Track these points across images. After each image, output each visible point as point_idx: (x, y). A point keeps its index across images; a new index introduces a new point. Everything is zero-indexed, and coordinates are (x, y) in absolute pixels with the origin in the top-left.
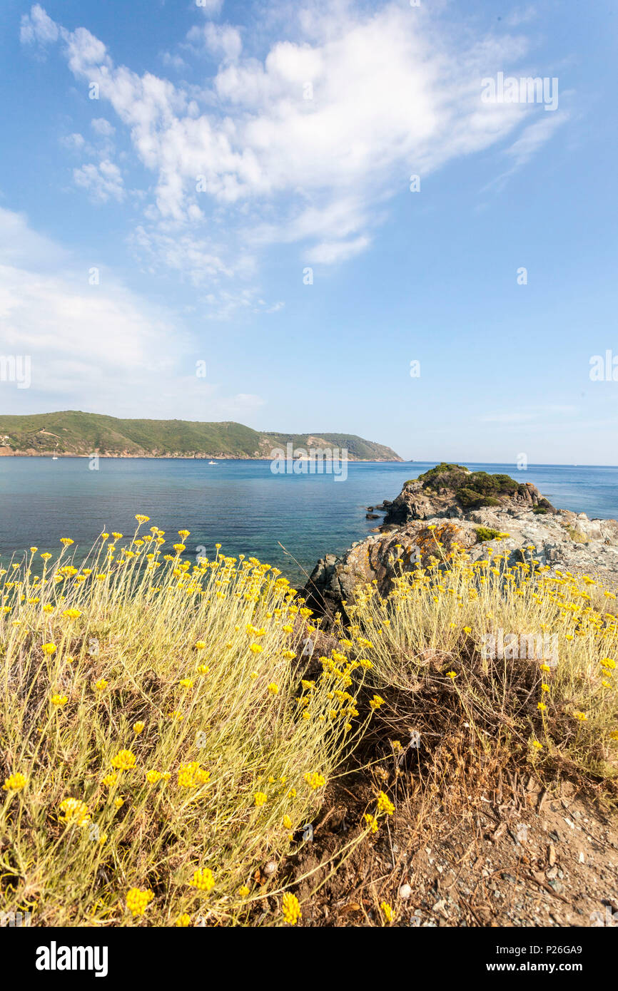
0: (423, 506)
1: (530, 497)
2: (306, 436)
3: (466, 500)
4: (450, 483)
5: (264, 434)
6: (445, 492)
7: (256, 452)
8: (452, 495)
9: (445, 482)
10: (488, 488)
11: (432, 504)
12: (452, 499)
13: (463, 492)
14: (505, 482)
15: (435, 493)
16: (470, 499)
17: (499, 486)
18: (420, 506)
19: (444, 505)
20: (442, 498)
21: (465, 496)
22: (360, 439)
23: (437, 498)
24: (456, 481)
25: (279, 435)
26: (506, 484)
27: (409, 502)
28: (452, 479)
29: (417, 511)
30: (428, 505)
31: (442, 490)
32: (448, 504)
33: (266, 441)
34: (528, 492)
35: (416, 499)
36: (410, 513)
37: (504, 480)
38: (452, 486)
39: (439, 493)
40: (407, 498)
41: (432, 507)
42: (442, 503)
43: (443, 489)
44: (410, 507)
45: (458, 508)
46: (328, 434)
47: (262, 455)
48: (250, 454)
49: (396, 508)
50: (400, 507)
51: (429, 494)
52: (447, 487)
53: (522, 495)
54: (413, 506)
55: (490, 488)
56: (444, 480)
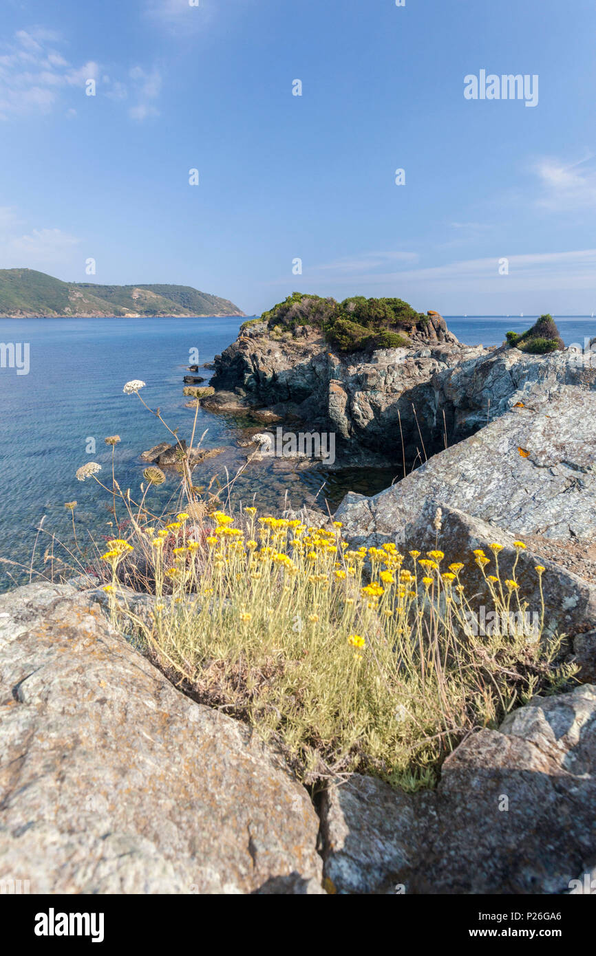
0: (270, 357)
1: (434, 334)
2: (131, 288)
3: (345, 341)
4: (311, 317)
5: (75, 285)
6: (304, 332)
7: (67, 309)
8: (316, 337)
9: (303, 316)
10: (377, 319)
11: (285, 353)
12: (317, 342)
13: (339, 326)
14: (401, 309)
15: (289, 334)
16: (352, 338)
17: (392, 315)
18: (264, 357)
19: (305, 354)
20: (301, 342)
21: (344, 332)
22: (195, 291)
23: (292, 342)
24: (322, 313)
25: (95, 286)
26: (403, 312)
27: (247, 352)
28: (314, 310)
29: (261, 365)
30: (278, 355)
31: (299, 329)
32: (310, 351)
33: (78, 295)
34: (431, 326)
35: (259, 346)
36: (249, 371)
37: (398, 305)
38: (314, 322)
39: (294, 335)
40: (244, 345)
41: (284, 358)
42: (302, 351)
43: (301, 327)
44: (248, 360)
45: (332, 356)
46: (157, 286)
47: (75, 312)
48: (58, 311)
49: (227, 364)
50: (234, 362)
51: (279, 338)
52: (308, 324)
53: (424, 331)
54: (254, 357)
55: (381, 319)
56: (301, 312)
